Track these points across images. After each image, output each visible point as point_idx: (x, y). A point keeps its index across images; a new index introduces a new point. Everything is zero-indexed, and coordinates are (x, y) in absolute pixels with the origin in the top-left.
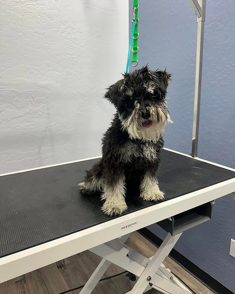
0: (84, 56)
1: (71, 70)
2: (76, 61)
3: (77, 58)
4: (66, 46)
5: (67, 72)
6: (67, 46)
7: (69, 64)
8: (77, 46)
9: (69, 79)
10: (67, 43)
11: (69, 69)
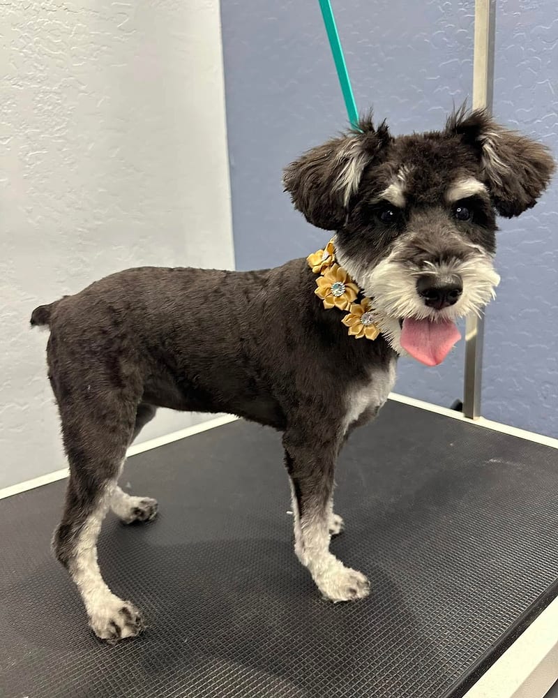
0: (83, 88)
1: (42, 133)
2: (59, 104)
3: (60, 93)
4: (21, 52)
5: (28, 138)
6: (25, 50)
7: (36, 111)
8: (60, 52)
9: (39, 163)
10: (21, 40)
11: (37, 128)
